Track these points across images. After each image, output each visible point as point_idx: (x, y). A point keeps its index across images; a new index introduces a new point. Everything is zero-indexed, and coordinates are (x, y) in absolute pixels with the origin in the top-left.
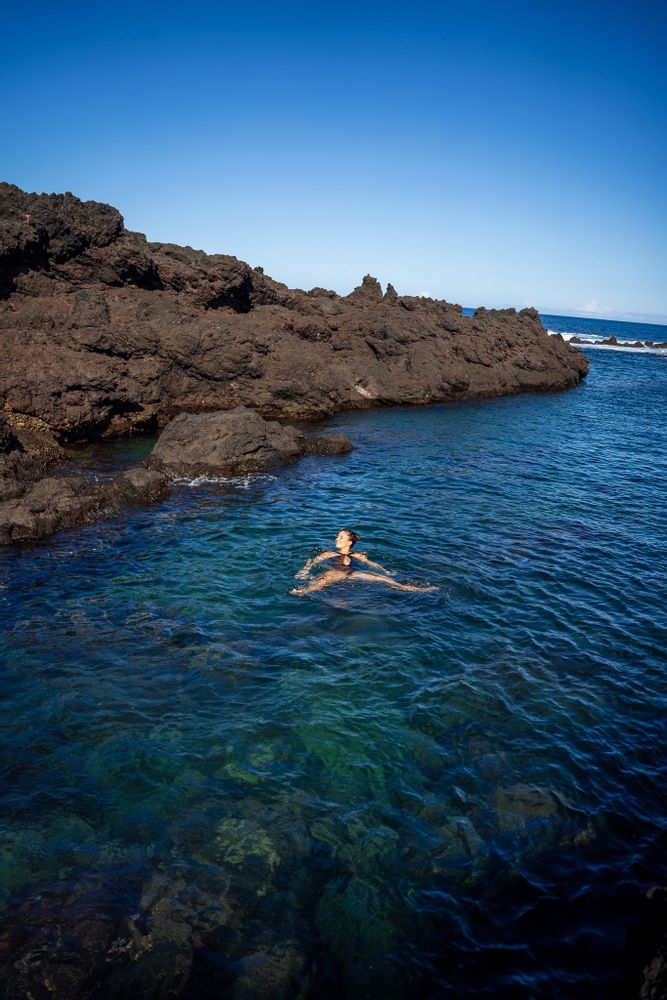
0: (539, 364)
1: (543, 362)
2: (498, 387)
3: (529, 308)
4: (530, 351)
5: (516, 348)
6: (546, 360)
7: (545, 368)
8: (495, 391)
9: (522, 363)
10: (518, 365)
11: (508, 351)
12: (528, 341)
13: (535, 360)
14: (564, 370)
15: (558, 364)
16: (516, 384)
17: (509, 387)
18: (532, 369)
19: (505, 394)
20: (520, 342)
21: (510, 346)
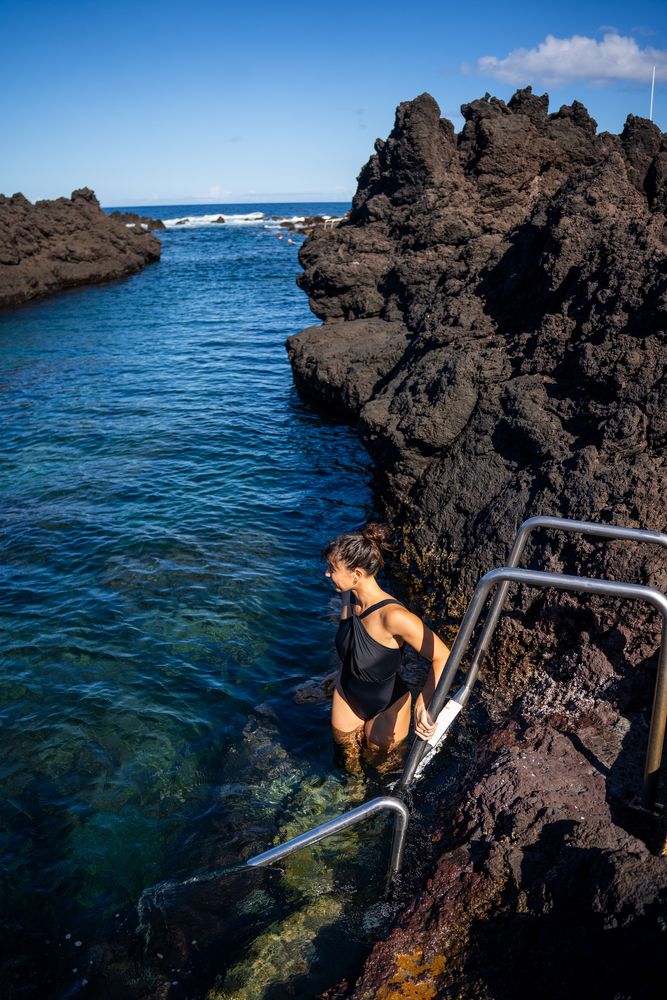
0: (87, 252)
1: (93, 250)
2: (26, 289)
3: (82, 188)
4: (76, 238)
5: (56, 236)
6: (97, 246)
7: (97, 256)
8: (21, 295)
9: (62, 255)
10: (60, 258)
11: (45, 242)
12: (72, 227)
13: (79, 249)
14: (122, 255)
15: (113, 251)
16: (51, 280)
17: (42, 288)
18: (78, 260)
19: (36, 298)
20: (61, 228)
21: (47, 235)
